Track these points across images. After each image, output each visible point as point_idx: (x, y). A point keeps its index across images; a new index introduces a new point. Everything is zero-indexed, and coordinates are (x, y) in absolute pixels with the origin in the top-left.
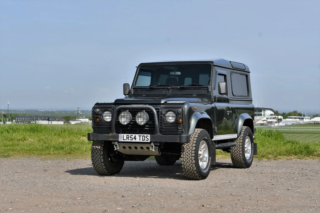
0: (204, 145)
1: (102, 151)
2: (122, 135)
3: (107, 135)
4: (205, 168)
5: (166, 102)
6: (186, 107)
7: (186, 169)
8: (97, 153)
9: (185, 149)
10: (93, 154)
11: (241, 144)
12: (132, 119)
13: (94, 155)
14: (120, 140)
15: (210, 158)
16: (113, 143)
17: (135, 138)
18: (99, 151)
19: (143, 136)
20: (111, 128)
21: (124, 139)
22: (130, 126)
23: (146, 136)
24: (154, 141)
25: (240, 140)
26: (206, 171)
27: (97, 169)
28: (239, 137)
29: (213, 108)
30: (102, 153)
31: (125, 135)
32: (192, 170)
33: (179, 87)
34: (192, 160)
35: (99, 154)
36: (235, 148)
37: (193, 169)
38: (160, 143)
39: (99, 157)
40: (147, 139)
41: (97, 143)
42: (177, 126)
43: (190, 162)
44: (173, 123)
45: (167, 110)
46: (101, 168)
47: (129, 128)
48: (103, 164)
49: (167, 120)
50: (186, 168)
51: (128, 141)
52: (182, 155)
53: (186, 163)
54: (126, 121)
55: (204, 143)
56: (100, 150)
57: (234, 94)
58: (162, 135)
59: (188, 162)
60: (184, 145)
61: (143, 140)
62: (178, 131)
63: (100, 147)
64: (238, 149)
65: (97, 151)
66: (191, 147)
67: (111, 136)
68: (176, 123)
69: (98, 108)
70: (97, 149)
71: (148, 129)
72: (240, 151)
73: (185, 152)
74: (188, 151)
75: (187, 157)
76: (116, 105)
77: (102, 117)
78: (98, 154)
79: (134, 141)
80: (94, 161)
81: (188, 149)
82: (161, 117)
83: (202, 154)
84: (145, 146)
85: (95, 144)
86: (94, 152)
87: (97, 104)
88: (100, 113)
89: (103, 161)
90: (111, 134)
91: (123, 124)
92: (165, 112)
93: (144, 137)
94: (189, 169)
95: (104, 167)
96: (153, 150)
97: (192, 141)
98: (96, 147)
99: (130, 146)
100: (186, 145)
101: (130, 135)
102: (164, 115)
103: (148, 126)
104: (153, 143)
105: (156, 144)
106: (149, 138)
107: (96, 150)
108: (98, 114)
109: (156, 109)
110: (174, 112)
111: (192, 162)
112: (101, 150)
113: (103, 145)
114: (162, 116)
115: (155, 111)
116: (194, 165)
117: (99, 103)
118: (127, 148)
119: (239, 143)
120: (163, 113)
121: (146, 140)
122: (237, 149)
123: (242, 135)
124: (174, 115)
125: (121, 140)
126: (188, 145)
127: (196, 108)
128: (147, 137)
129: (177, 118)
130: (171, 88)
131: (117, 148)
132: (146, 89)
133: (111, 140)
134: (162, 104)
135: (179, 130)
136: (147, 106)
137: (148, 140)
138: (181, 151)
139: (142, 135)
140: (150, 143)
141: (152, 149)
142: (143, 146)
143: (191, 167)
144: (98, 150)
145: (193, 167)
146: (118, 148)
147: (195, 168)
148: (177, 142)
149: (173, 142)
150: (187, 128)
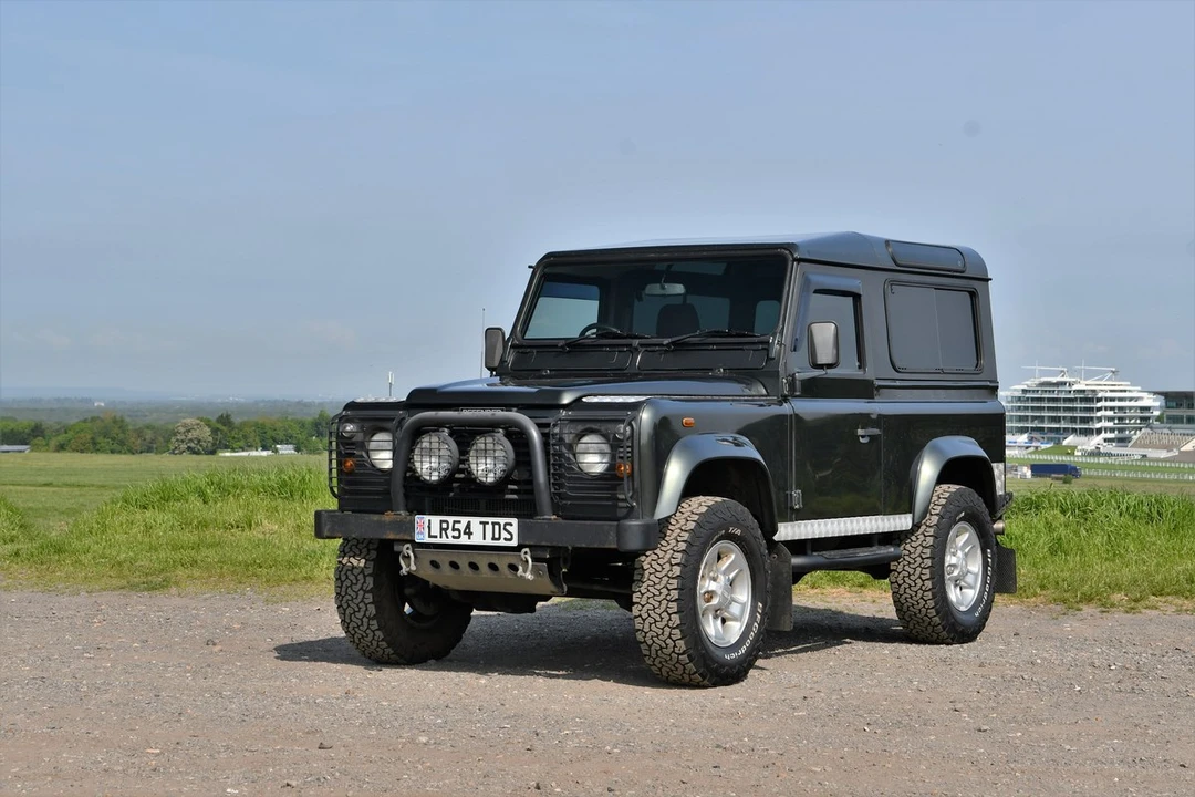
0: (733, 556)
1: (369, 575)
2: (427, 518)
3: (375, 517)
4: (733, 642)
5: (579, 399)
6: (646, 415)
7: (650, 646)
8: (354, 582)
9: (647, 572)
10: (341, 587)
11: (928, 551)
12: (456, 461)
13: (344, 589)
14: (418, 539)
15: (760, 605)
16: (396, 548)
17: (468, 532)
18: (361, 576)
19: (494, 524)
20: (388, 492)
21: (432, 534)
22: (455, 485)
23: (506, 524)
24: (532, 543)
25: (924, 538)
26: (733, 656)
27: (357, 641)
28: (923, 527)
29: (782, 418)
30: (370, 581)
31: (436, 520)
32: (673, 652)
33: (666, 341)
34: (670, 615)
35: (359, 586)
36: (907, 568)
37: (675, 646)
38: (554, 549)
39: (360, 597)
40: (509, 537)
41: (356, 546)
42: (614, 488)
43: (664, 623)
44: (601, 477)
45: (580, 427)
46: (370, 638)
47: (452, 494)
48: (375, 622)
49: (584, 466)
50: (650, 642)
51: (444, 540)
52: (634, 595)
53: (651, 624)
54: (435, 470)
55: (732, 551)
56: (362, 571)
57: (898, 365)
58: (561, 520)
59: (656, 621)
60: (642, 558)
61: (494, 539)
62: (617, 506)
63: (363, 561)
64: (918, 573)
65: (352, 577)
66: (667, 566)
67: (391, 523)
68: (611, 478)
69: (350, 420)
70: (353, 567)
71: (515, 496)
72: (923, 581)
73: (645, 585)
74: (657, 581)
75: (651, 600)
76: (412, 411)
77: (364, 454)
78: (356, 588)
79: (464, 540)
80: (345, 610)
81: (657, 574)
82: (561, 455)
83: (719, 592)
84: (502, 561)
85: (347, 550)
86: (343, 578)
87: (352, 406)
88: (360, 437)
89: (374, 612)
90: (388, 517)
91: (428, 478)
92: (571, 436)
93: (497, 527)
94: (661, 648)
95: (379, 634)
96: (529, 576)
97: (673, 543)
98: (352, 560)
99: (455, 560)
100: (649, 559)
101: (451, 519)
102: (570, 447)
103: (515, 487)
104: (527, 550)
105: (540, 554)
106: (514, 529)
107: (352, 571)
108: (353, 444)
109: (539, 426)
110: (605, 436)
111: (670, 620)
112: (367, 572)
113: (374, 554)
114: (564, 450)
115: (535, 434)
116: (677, 631)
117: (358, 400)
118: (446, 568)
119: (920, 548)
120: (568, 439)
121: (505, 539)
122: (911, 571)
123: (935, 519)
124: (606, 448)
125: (421, 537)
126: (655, 557)
127: (691, 420)
128: (508, 527)
129: (613, 457)
130: (641, 345)
131: (409, 566)
132: (556, 346)
133: (391, 536)
134: (565, 407)
135: (620, 504)
136: (514, 415)
137: (511, 540)
138: (634, 581)
139: (491, 520)
140: (518, 549)
141: (525, 571)
142: (495, 560)
143: (669, 641)
144: (356, 572)
145: (674, 641)
146: (413, 568)
147: (681, 645)
148: (607, 546)
149: (596, 546)
150: (648, 495)
